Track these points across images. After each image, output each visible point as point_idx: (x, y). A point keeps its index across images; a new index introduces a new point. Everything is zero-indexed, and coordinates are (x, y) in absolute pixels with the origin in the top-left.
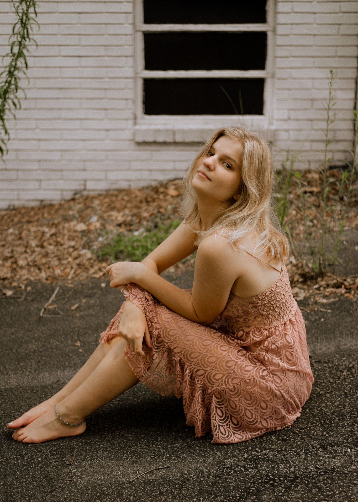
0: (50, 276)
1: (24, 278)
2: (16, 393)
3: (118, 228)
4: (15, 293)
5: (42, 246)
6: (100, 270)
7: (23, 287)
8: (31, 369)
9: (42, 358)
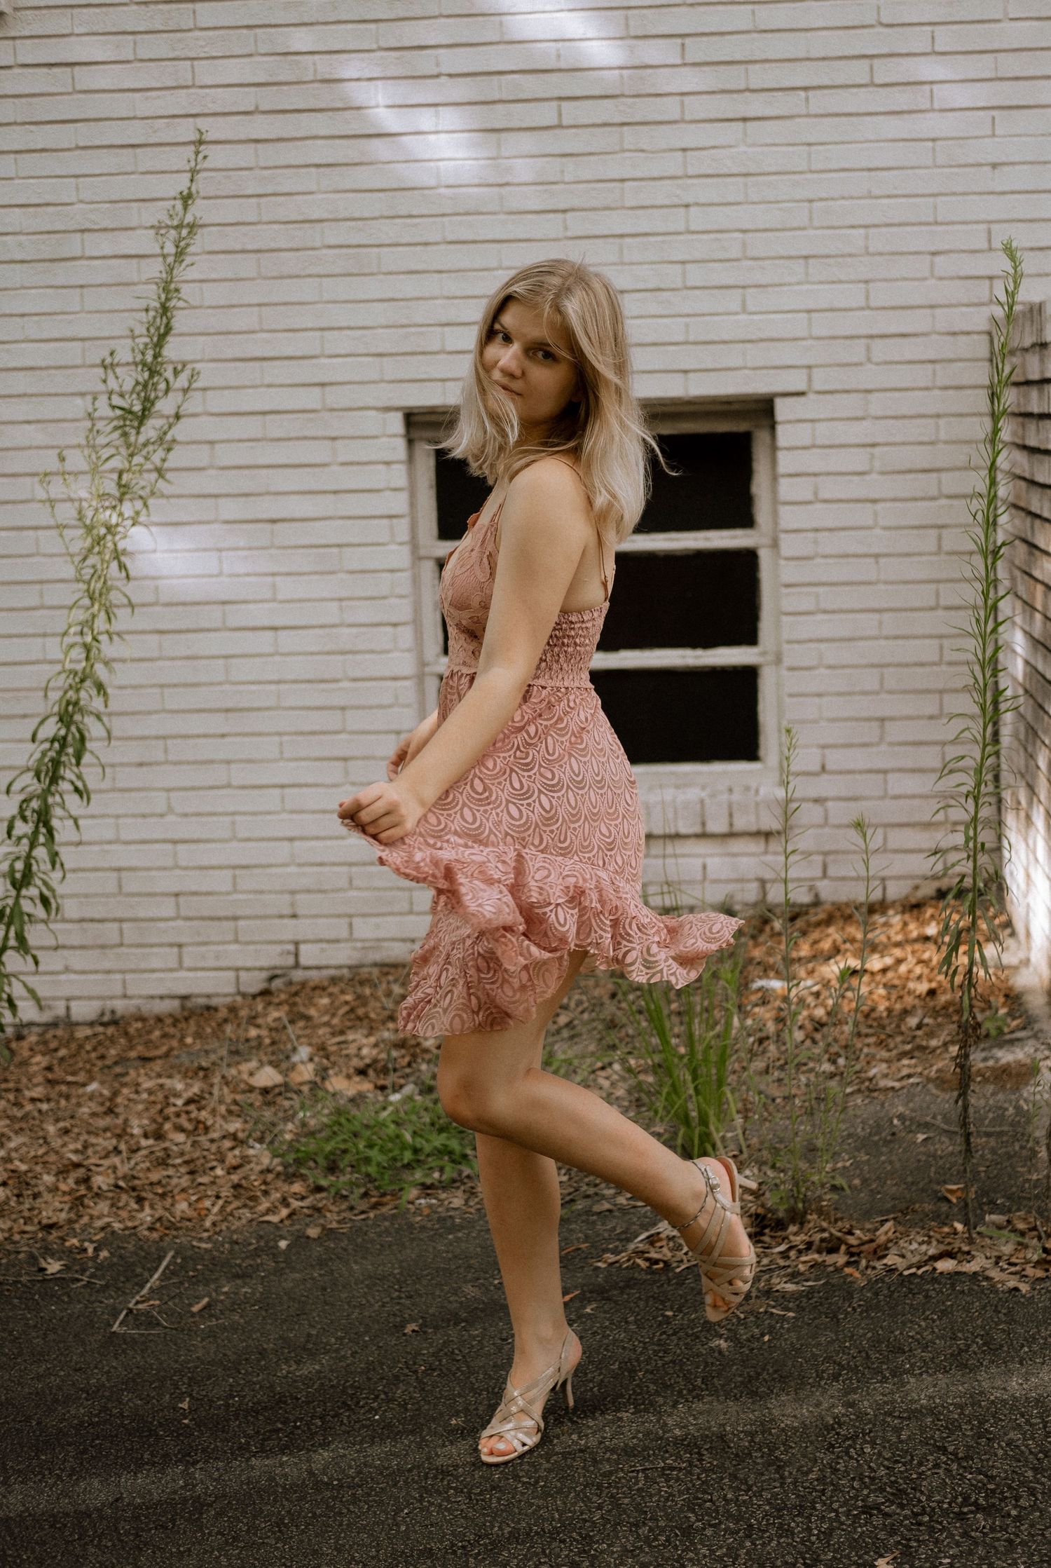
0: (160, 1219)
1: (99, 1224)
2: (16, 1531)
3: (357, 1079)
4: (67, 1268)
5: (159, 1136)
6: (284, 1202)
7: (90, 1251)
8: (63, 1471)
9: (93, 1440)
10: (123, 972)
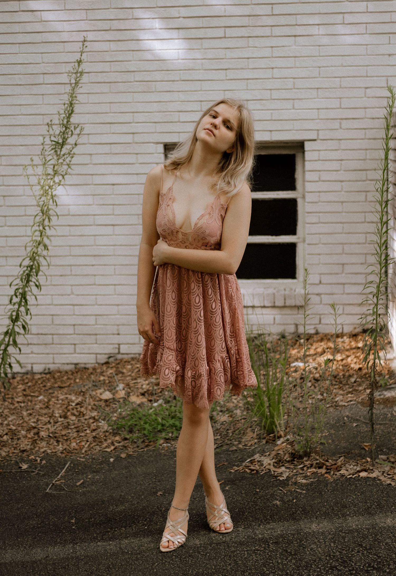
0: (65, 449)
1: (42, 450)
2: (9, 568)
3: (141, 397)
4: (30, 467)
5: (65, 417)
6: (113, 444)
7: (39, 460)
8: (27, 545)
9: (38, 534)
10: (53, 354)
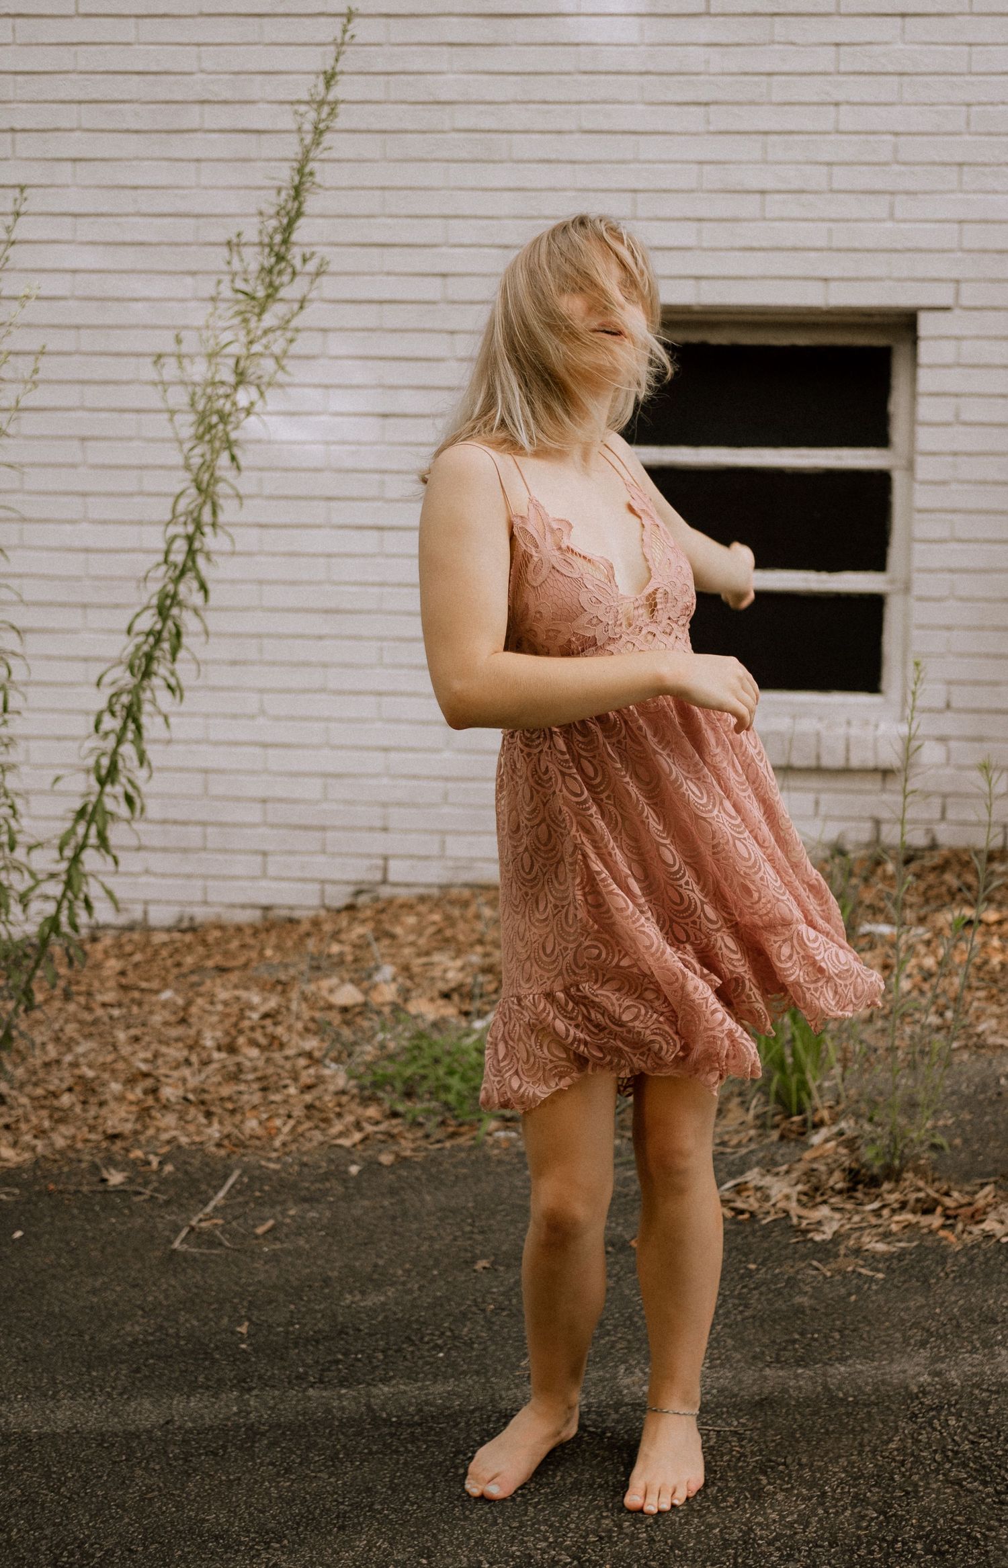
0: (228, 1136)
1: (165, 1136)
2: (63, 1447)
3: (440, 1002)
4: (130, 1180)
5: (232, 1049)
6: (358, 1126)
7: (155, 1164)
8: (114, 1388)
9: (147, 1360)
10: (205, 877)
